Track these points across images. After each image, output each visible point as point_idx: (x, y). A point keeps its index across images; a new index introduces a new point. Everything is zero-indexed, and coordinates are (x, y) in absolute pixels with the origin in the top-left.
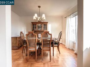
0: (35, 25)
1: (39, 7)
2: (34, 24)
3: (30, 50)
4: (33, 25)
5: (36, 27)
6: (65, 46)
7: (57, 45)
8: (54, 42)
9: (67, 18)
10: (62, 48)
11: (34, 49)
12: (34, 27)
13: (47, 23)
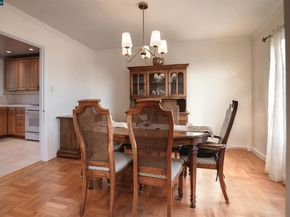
0: (142, 76)
1: (143, 6)
2: (136, 73)
3: (92, 171)
4: (135, 76)
5: (142, 85)
6: (264, 163)
7: (212, 161)
8: (195, 148)
9: (272, 40)
10: (247, 176)
11: (107, 169)
12: (135, 85)
13: (185, 66)
